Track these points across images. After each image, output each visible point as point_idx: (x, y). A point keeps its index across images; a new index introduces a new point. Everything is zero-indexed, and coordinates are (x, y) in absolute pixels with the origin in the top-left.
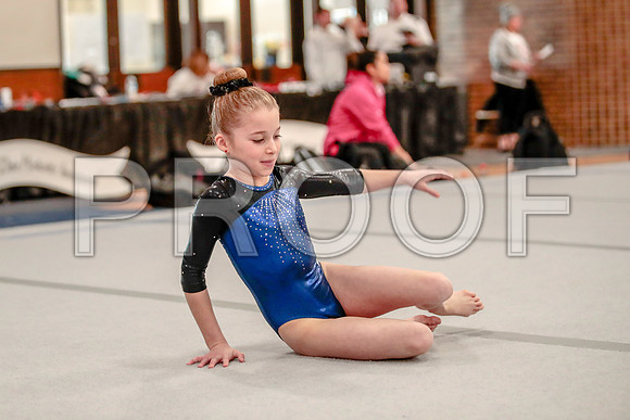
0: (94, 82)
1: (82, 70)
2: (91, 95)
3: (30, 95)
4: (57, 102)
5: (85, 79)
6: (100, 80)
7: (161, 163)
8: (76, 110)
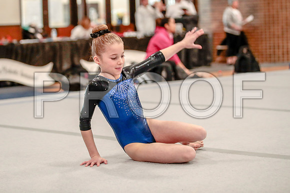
1: (31, 26)
2: (35, 38)
3: (6, 38)
4: (19, 41)
5: (32, 30)
6: (39, 31)
7: (68, 70)
8: (28, 45)
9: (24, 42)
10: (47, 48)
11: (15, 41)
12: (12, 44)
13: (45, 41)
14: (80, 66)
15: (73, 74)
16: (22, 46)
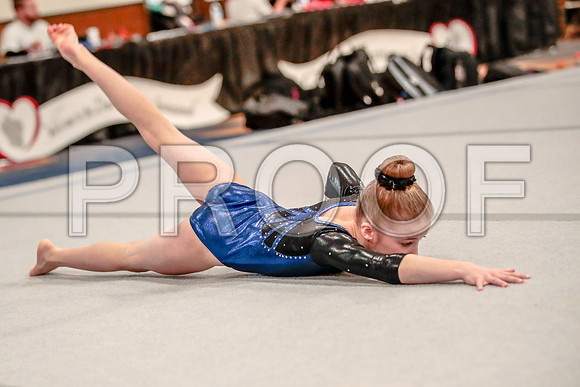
0: (179, 12)
1: (165, 3)
2: (177, 26)
3: (117, 32)
4: (144, 36)
5: (169, 11)
6: (184, 10)
7: (255, 86)
8: (164, 43)
9: (156, 37)
10: (206, 44)
11: (136, 38)
12: (130, 45)
13: (201, 29)
14: (279, 76)
15: (267, 93)
16: (152, 46)
